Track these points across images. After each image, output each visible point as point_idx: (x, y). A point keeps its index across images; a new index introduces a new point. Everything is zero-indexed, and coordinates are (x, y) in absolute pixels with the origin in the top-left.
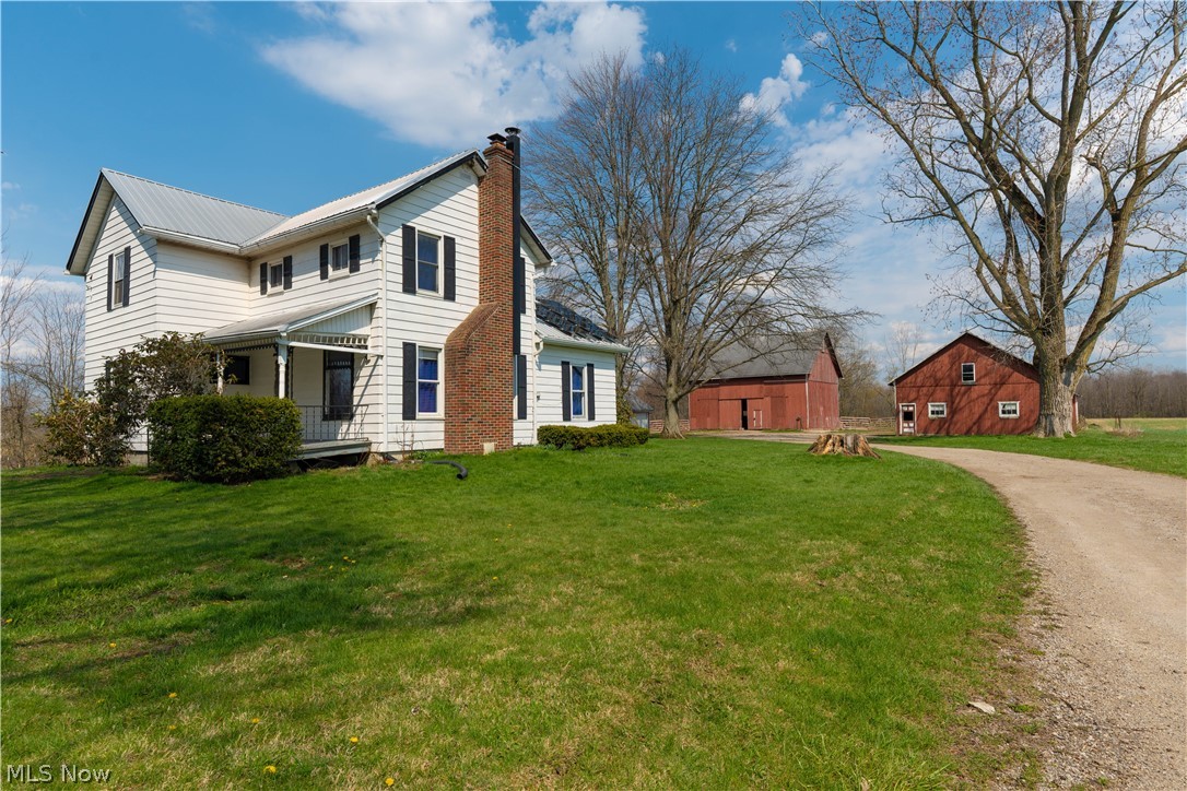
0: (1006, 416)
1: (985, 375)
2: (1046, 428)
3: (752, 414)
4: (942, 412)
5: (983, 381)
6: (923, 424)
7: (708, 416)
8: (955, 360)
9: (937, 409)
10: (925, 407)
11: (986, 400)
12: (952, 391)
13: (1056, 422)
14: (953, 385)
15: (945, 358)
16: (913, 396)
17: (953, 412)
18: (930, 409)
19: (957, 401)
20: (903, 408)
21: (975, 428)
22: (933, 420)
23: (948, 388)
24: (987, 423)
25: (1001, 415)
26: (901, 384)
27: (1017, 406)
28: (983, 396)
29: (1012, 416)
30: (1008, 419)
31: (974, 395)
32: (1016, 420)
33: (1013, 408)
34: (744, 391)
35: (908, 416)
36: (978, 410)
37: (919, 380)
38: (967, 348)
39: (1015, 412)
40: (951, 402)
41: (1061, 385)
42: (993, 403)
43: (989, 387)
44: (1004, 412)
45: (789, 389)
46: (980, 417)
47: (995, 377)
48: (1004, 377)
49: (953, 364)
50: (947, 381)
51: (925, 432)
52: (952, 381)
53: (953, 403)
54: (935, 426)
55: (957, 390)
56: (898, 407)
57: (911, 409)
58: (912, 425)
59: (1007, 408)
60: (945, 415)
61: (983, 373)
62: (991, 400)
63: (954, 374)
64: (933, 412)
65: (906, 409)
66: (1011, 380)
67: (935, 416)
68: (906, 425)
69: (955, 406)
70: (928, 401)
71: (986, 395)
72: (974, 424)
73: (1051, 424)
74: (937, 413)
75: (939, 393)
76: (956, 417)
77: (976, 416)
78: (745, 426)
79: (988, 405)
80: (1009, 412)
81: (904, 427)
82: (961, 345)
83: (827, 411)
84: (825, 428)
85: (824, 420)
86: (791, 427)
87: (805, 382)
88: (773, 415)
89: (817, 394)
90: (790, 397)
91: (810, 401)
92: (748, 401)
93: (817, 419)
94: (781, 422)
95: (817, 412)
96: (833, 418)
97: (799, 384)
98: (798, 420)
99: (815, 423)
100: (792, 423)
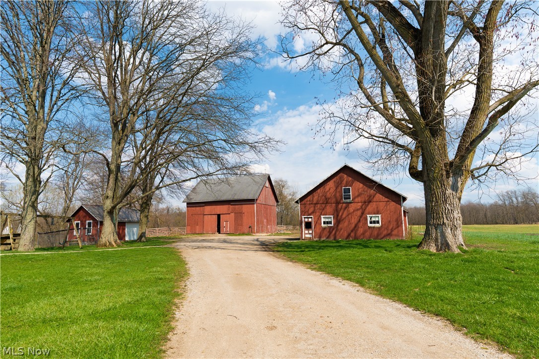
0: (373, 225)
1: (359, 196)
2: (436, 239)
3: (223, 224)
4: (330, 223)
5: (356, 200)
6: (318, 231)
7: (197, 225)
8: (339, 184)
9: (327, 220)
10: (319, 218)
11: (359, 213)
12: (337, 206)
13: (448, 232)
14: (338, 203)
15: (331, 184)
16: (311, 210)
17: (338, 221)
18: (323, 220)
19: (340, 214)
20: (305, 219)
21: (352, 234)
22: (325, 228)
23: (334, 205)
24: (361, 231)
25: (369, 225)
26: (303, 202)
27: (378, 218)
28: (358, 210)
29: (377, 225)
30: (374, 227)
31: (351, 209)
32: (379, 228)
33: (377, 219)
34: (219, 209)
35: (308, 226)
36: (354, 221)
37: (315, 199)
38: (345, 176)
39: (378, 222)
40: (336, 214)
41: (449, 191)
42: (364, 216)
43: (360, 204)
44: (371, 223)
45: (245, 208)
46: (355, 226)
47: (364, 198)
48: (370, 196)
49: (337, 188)
50: (334, 200)
51: (320, 237)
52: (337, 200)
53: (338, 216)
54: (326, 233)
55: (340, 206)
56: (301, 219)
57: (310, 220)
58: (311, 232)
59: (373, 219)
60: (332, 225)
61: (357, 194)
62: (363, 213)
63: (338, 195)
64: (324, 223)
65: (306, 220)
66: (375, 199)
67: (326, 225)
68: (307, 232)
69: (339, 217)
70: (321, 214)
71: (360, 209)
72: (352, 231)
73: (443, 235)
74: (327, 223)
75: (329, 208)
76: (340, 226)
77: (353, 225)
78: (219, 232)
79: (361, 217)
80: (374, 222)
81: (305, 234)
82: (341, 174)
83: (269, 222)
84: (267, 233)
85: (267, 228)
86: (246, 232)
87: (254, 204)
88: (235, 224)
89: (263, 211)
90: (246, 213)
91: (257, 216)
92: (221, 216)
93: (262, 227)
94: (240, 228)
95: (262, 222)
96: (273, 226)
97: (251, 205)
98: (249, 227)
99: (261, 229)
100: (246, 230)
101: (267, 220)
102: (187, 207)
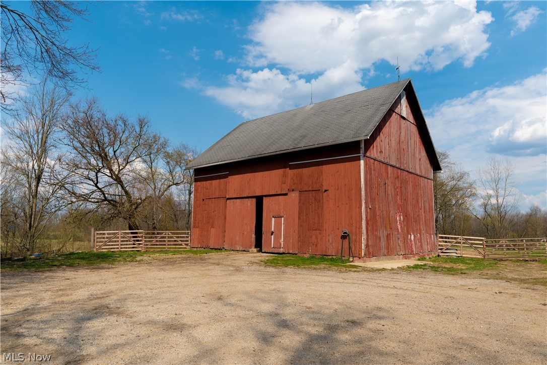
3: (270, 223)
34: (260, 182)
45: (331, 174)
78: (259, 245)
83: (410, 223)
84: (406, 256)
85: (406, 240)
86: (332, 250)
87: (358, 159)
88: (300, 226)
89: (390, 189)
90: (331, 192)
91: (371, 199)
92: (265, 200)
93: (388, 236)
94: (314, 239)
95: (389, 223)
96: (425, 237)
97: (348, 164)
98: (344, 237)
99: (383, 243)
100: (332, 244)
101: (406, 216)
102: (196, 181)
